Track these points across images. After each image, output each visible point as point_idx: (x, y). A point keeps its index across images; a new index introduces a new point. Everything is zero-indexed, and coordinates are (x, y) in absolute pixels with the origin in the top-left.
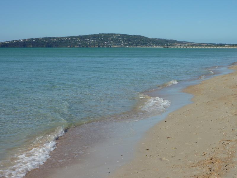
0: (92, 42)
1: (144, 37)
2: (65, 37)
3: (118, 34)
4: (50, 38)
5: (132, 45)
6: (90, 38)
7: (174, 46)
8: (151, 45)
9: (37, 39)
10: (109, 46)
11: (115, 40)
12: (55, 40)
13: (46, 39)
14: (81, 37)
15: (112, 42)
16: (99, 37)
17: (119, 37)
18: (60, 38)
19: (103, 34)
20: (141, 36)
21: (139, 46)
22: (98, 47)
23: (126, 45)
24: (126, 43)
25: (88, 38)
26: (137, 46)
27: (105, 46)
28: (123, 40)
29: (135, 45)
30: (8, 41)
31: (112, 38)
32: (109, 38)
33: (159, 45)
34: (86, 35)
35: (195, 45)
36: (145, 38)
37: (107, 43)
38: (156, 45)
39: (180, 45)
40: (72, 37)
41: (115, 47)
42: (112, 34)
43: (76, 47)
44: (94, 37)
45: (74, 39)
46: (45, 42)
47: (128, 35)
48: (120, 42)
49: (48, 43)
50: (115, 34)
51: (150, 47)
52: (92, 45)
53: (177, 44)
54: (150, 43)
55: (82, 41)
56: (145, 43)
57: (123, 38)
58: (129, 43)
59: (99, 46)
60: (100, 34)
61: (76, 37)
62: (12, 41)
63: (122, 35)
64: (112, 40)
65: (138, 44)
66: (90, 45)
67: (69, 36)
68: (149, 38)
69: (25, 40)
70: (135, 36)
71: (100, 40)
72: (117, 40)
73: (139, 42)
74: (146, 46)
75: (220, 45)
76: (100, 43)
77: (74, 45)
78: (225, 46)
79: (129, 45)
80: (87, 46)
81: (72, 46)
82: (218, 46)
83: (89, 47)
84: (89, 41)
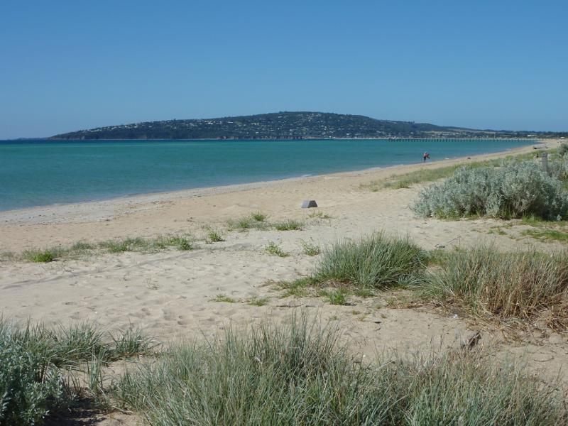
0: (263, 129)
1: (367, 118)
2: (212, 120)
3: (316, 113)
4: (182, 121)
5: (344, 135)
6: (260, 121)
7: (427, 136)
8: (381, 135)
9: (156, 124)
10: (297, 137)
11: (311, 125)
12: (192, 125)
13: (174, 122)
14: (244, 120)
15: (305, 129)
16: (278, 120)
17: (319, 119)
18: (203, 121)
19: (286, 112)
20: (361, 117)
21: (357, 136)
22: (275, 138)
23: (331, 134)
24: (332, 131)
25: (256, 122)
26: (353, 136)
27: (290, 136)
28: (326, 125)
29: (349, 135)
30: (99, 128)
31: (304, 120)
32: (298, 121)
33: (397, 134)
34: (254, 116)
35: (471, 134)
36: (371, 119)
37: (295, 131)
38: (393, 135)
39: (441, 135)
40: (225, 120)
41: (311, 138)
42: (304, 113)
43: (232, 138)
44: (268, 119)
45: (229, 122)
46: (172, 130)
47: (337, 114)
48: (319, 129)
49: (177, 132)
50: (310, 113)
51: (380, 138)
52: (264, 135)
53: (436, 133)
54: (380, 131)
55: (245, 127)
56: (371, 131)
57: (326, 120)
58: (338, 131)
59: (278, 137)
60: (281, 113)
61: (233, 119)
62: (107, 128)
63: (325, 114)
64: (304, 125)
65: (356, 132)
66: (260, 136)
67: (220, 117)
68: (379, 121)
69: (134, 125)
70: (350, 116)
71: (280, 125)
72: (314, 124)
73: (359, 128)
74: (372, 136)
75: (519, 135)
76: (280, 131)
77: (229, 134)
78: (526, 136)
79: (338, 134)
80: (254, 138)
81: (225, 137)
82: (513, 136)
83: (258, 139)
84: (258, 127)
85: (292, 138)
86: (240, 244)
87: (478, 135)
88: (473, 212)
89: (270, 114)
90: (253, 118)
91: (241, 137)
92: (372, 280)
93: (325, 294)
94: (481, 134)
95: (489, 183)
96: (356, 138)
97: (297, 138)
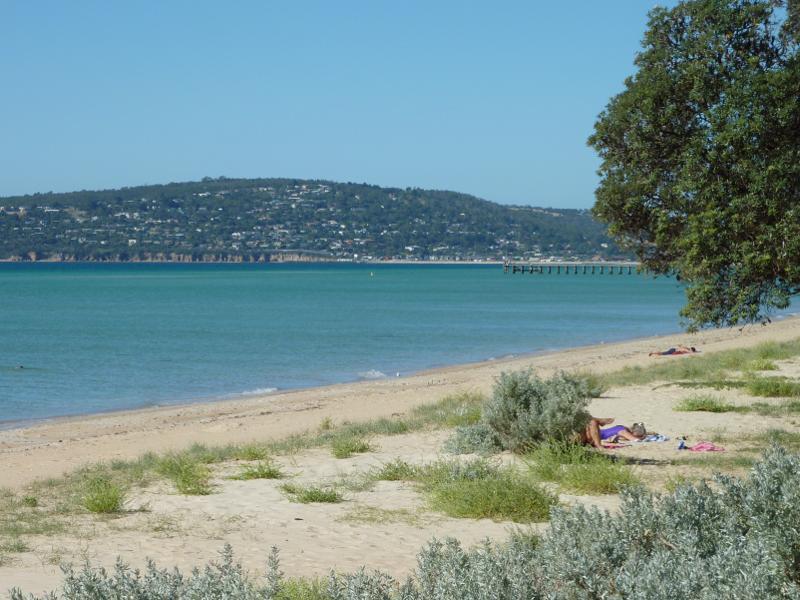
0: (153, 231)
1: (471, 199)
3: (313, 184)
5: (398, 249)
6: (143, 208)
8: (511, 250)
10: (256, 257)
11: (298, 220)
14: (92, 202)
15: (278, 230)
16: (198, 203)
17: (322, 201)
19: (223, 180)
20: (454, 196)
21: (439, 254)
22: (188, 259)
23: (359, 249)
24: (363, 236)
26: (426, 254)
27: (234, 253)
28: (344, 220)
29: (414, 252)
31: (277, 204)
32: (258, 206)
33: (559, 251)
34: (124, 190)
36: (481, 203)
37: (248, 238)
38: (546, 252)
40: (34, 202)
41: (296, 258)
42: (278, 184)
43: (56, 259)
44: (169, 200)
45: (47, 210)
47: (376, 187)
48: (324, 232)
50: (296, 182)
51: (506, 261)
52: (154, 250)
54: (509, 238)
55: (97, 225)
56: (481, 239)
57: (344, 205)
58: (381, 239)
59: (197, 256)
60: (206, 181)
61: (59, 201)
63: (341, 187)
64: (278, 218)
65: (434, 242)
66: (141, 250)
67: (21, 194)
68: (505, 209)
70: (417, 193)
71: (204, 219)
72: (308, 217)
73: (443, 228)
74: (483, 254)
76: (202, 238)
77: (45, 246)
79: (379, 246)
80: (124, 256)
81: (33, 256)
83: (136, 260)
84: (136, 223)
85: (239, 260)
89: (173, 185)
90: (123, 198)
91: (85, 259)
96: (433, 260)
97: (256, 260)
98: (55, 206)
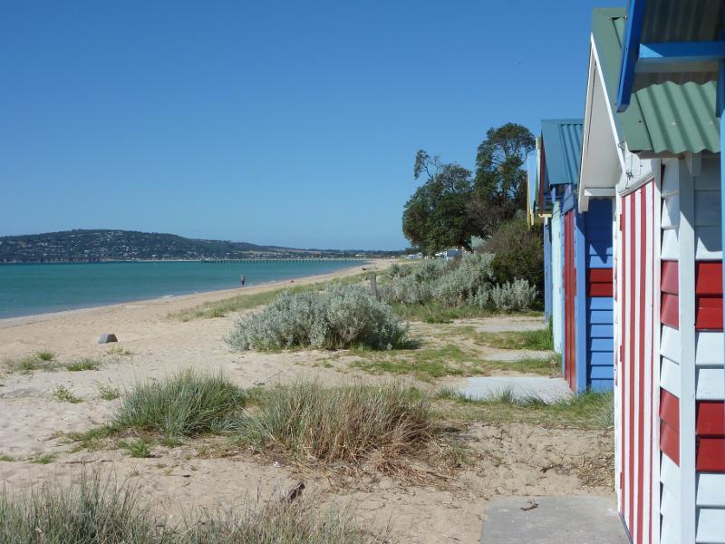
1: (177, 237)
3: (116, 231)
5: (149, 256)
6: (49, 241)
7: (246, 256)
8: (192, 256)
11: (110, 245)
14: (28, 239)
15: (103, 249)
16: (70, 239)
17: (119, 238)
19: (80, 230)
21: (165, 258)
23: (134, 256)
25: (43, 242)
26: (160, 257)
28: (127, 245)
29: (156, 257)
31: (102, 239)
33: (211, 256)
35: (294, 254)
36: (181, 239)
37: (90, 252)
38: (206, 256)
39: (261, 256)
40: (5, 240)
41: (110, 260)
43: (14, 261)
44: (59, 238)
45: (11, 242)
47: (140, 233)
48: (120, 250)
51: (191, 260)
52: (54, 258)
53: (255, 253)
54: (192, 251)
55: (31, 248)
56: (181, 251)
57: (128, 239)
58: (142, 252)
59: (71, 259)
60: (74, 231)
61: (15, 239)
63: (127, 232)
64: (102, 245)
65: (164, 253)
66: (48, 258)
68: (189, 240)
70: (156, 234)
71: (73, 245)
72: (114, 244)
73: (167, 247)
74: (182, 258)
75: (347, 254)
77: (10, 257)
78: (354, 256)
79: (142, 256)
80: (42, 260)
81: (5, 261)
82: (340, 256)
83: (47, 261)
84: (45, 247)
85: (87, 261)
86: (22, 390)
87: (303, 255)
88: (296, 343)
89: (61, 232)
91: (26, 260)
92: (181, 427)
93: (124, 445)
94: (304, 254)
95: (313, 310)
97: (93, 260)
98: (14, 240)
